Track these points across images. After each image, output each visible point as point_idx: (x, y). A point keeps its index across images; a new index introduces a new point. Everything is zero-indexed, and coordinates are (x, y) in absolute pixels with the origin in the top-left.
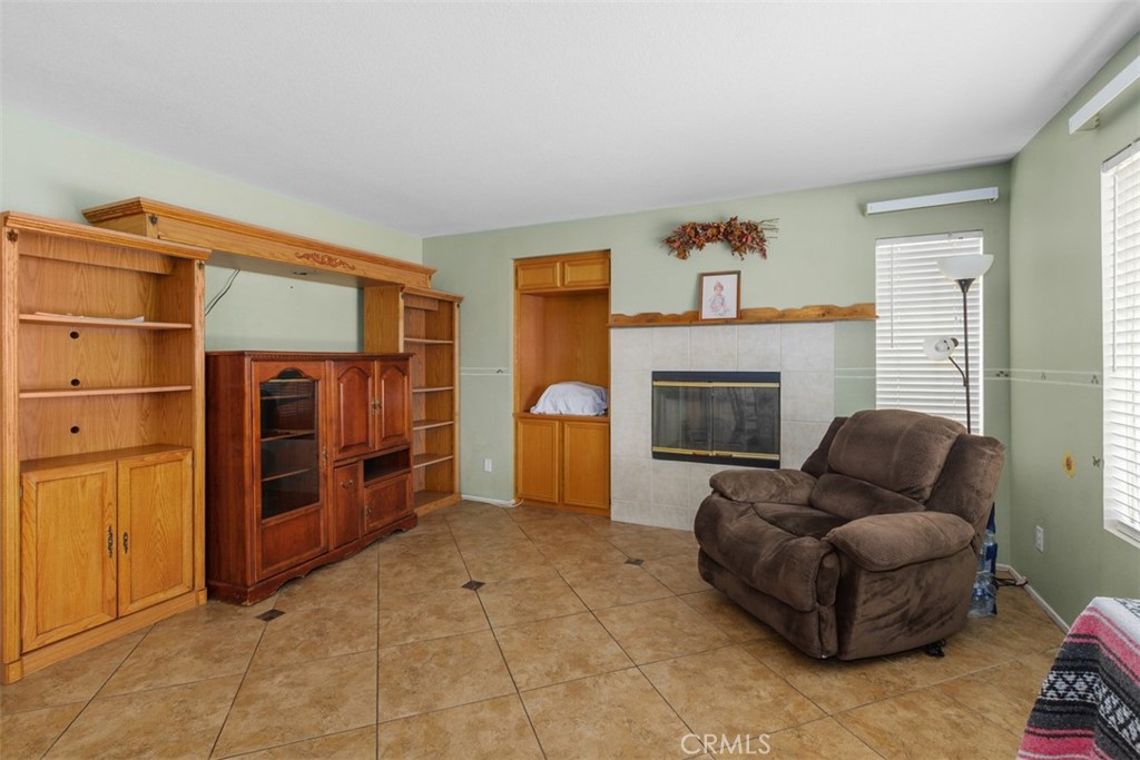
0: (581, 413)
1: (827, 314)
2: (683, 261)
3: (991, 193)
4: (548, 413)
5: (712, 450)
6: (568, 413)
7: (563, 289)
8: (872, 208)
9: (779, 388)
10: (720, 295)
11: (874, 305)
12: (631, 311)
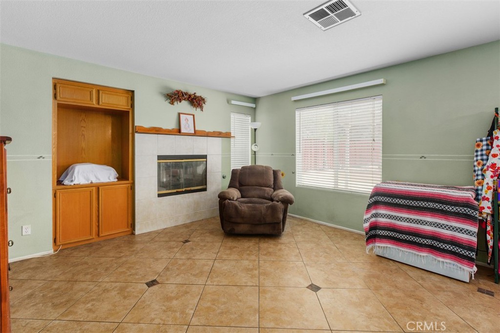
0: (108, 181)
1: (219, 135)
2: (173, 105)
3: (253, 106)
4: (81, 183)
5: (183, 188)
6: (98, 181)
7: (98, 106)
8: (233, 102)
9: (206, 161)
10: (187, 123)
11: (230, 133)
12: (147, 125)
